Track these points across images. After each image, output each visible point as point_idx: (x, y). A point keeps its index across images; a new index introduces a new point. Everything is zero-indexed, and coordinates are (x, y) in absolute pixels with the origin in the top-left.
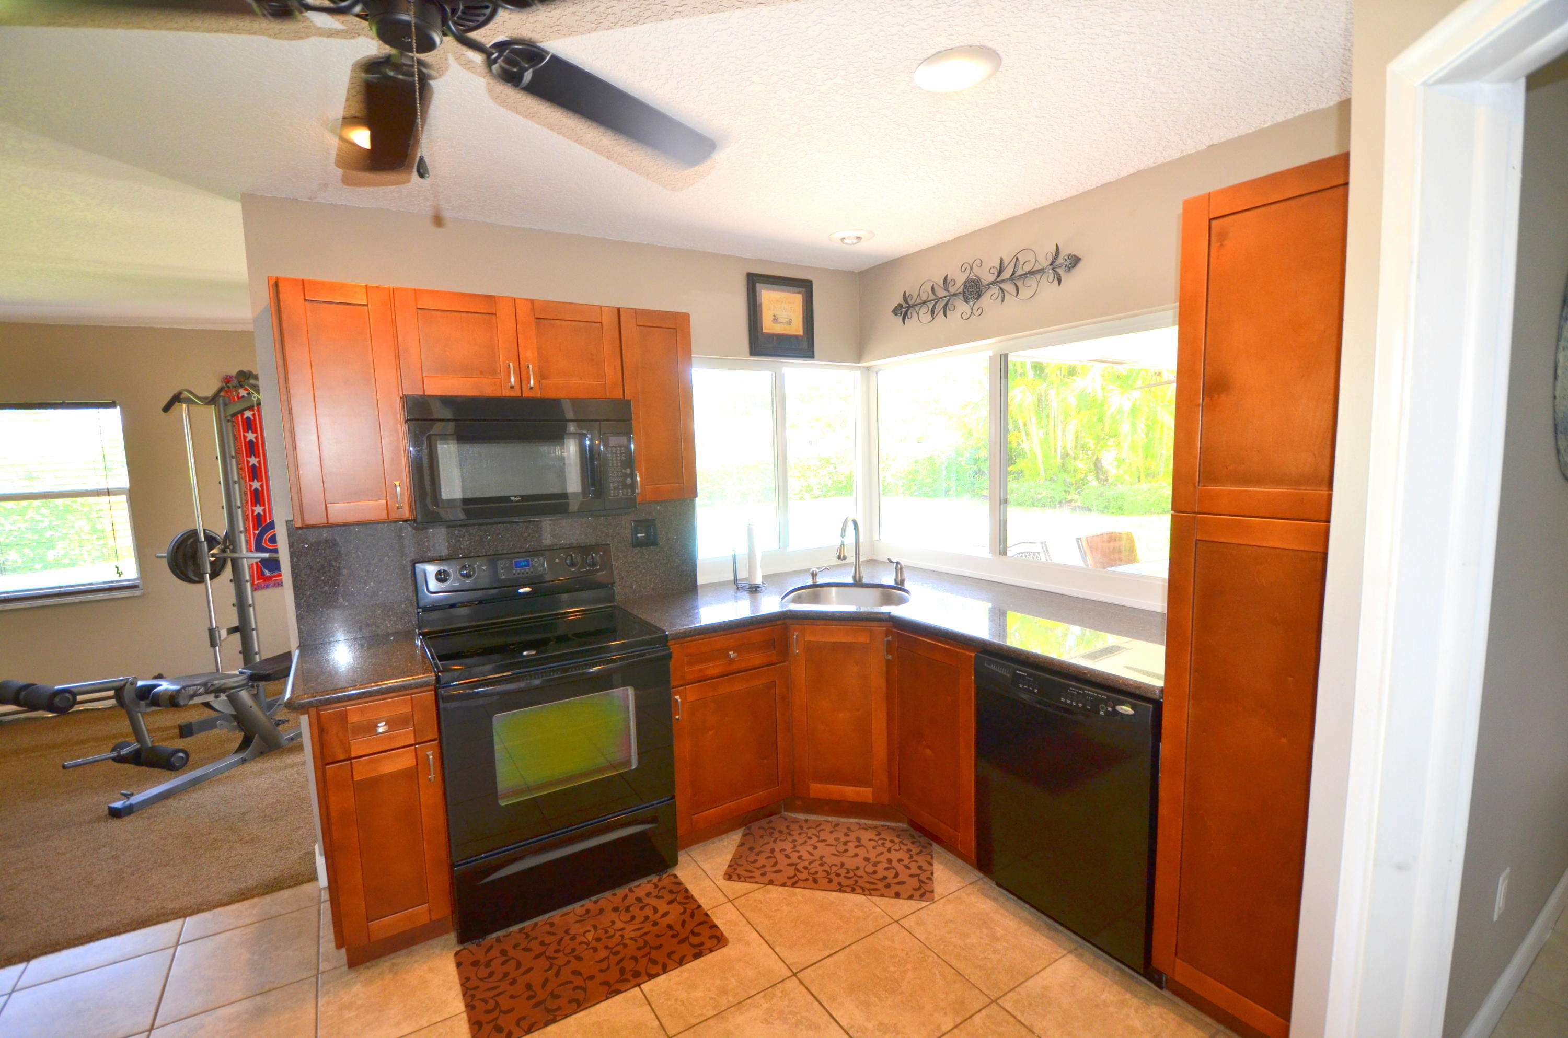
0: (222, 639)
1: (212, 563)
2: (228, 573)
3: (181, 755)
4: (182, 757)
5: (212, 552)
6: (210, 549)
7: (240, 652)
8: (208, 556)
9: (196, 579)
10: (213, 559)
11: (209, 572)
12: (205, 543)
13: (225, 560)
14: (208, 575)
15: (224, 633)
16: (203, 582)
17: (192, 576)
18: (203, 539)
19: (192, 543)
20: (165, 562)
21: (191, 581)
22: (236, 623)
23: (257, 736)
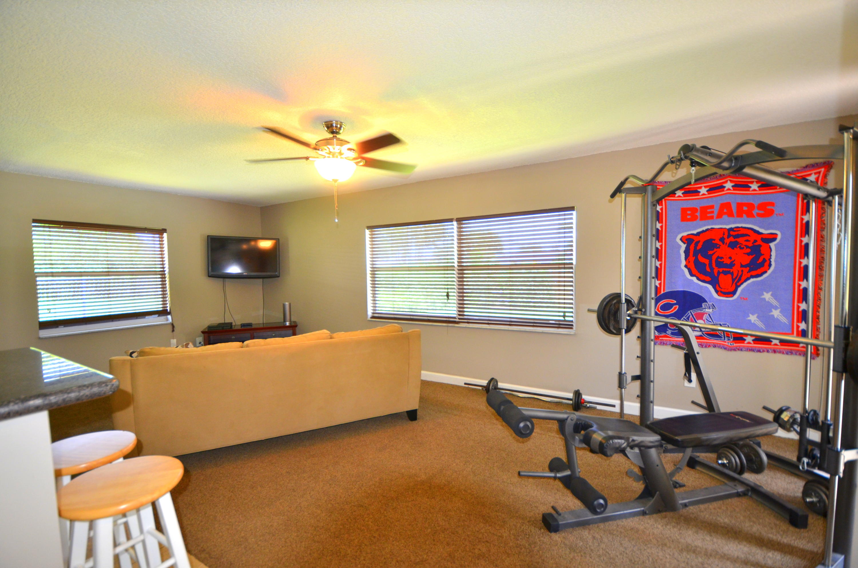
0: (627, 383)
1: (627, 320)
2: (636, 330)
3: (602, 501)
4: (602, 504)
5: (628, 312)
6: (628, 310)
7: (638, 396)
8: (625, 315)
9: (615, 332)
10: (629, 318)
11: (625, 328)
12: (625, 304)
13: (635, 319)
14: (624, 330)
15: (629, 379)
16: (620, 335)
17: (612, 328)
18: (624, 301)
19: (615, 303)
20: (594, 316)
21: (610, 332)
22: (638, 373)
23: (658, 493)
